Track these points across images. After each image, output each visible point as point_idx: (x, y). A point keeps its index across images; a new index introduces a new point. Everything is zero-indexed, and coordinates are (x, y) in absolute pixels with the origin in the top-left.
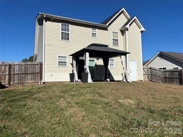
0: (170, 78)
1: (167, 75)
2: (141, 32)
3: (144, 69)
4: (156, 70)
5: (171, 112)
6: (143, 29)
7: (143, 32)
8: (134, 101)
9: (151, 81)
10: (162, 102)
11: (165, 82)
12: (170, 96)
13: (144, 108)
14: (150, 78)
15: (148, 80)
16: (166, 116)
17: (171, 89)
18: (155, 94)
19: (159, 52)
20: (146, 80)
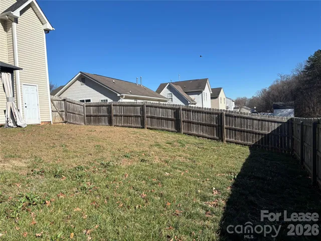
0: (96, 116)
1: (92, 112)
2: (45, 30)
3: (54, 101)
4: (74, 103)
5: (88, 169)
6: (49, 26)
7: (48, 32)
8: (25, 163)
9: (65, 122)
10: (77, 156)
11: (89, 122)
12: (92, 144)
13: (43, 172)
14: (64, 116)
15: (61, 121)
16: (79, 176)
17: (94, 133)
18: (68, 145)
19: (80, 74)
20: (57, 121)
